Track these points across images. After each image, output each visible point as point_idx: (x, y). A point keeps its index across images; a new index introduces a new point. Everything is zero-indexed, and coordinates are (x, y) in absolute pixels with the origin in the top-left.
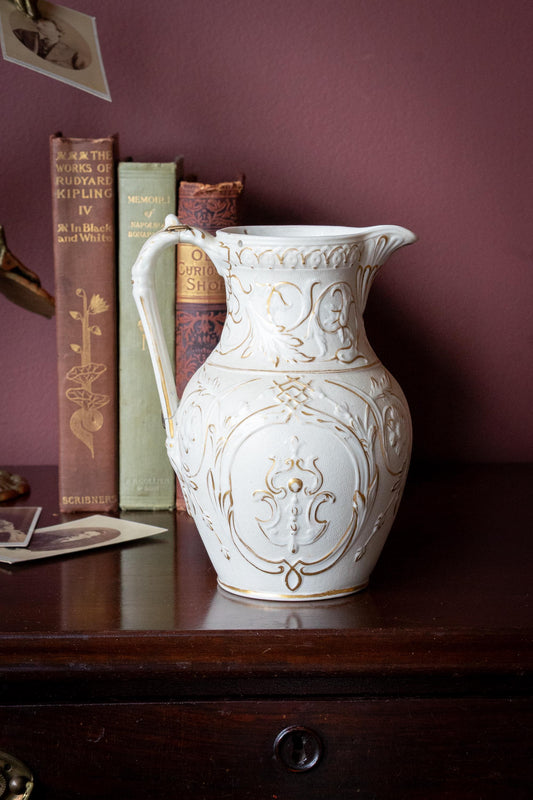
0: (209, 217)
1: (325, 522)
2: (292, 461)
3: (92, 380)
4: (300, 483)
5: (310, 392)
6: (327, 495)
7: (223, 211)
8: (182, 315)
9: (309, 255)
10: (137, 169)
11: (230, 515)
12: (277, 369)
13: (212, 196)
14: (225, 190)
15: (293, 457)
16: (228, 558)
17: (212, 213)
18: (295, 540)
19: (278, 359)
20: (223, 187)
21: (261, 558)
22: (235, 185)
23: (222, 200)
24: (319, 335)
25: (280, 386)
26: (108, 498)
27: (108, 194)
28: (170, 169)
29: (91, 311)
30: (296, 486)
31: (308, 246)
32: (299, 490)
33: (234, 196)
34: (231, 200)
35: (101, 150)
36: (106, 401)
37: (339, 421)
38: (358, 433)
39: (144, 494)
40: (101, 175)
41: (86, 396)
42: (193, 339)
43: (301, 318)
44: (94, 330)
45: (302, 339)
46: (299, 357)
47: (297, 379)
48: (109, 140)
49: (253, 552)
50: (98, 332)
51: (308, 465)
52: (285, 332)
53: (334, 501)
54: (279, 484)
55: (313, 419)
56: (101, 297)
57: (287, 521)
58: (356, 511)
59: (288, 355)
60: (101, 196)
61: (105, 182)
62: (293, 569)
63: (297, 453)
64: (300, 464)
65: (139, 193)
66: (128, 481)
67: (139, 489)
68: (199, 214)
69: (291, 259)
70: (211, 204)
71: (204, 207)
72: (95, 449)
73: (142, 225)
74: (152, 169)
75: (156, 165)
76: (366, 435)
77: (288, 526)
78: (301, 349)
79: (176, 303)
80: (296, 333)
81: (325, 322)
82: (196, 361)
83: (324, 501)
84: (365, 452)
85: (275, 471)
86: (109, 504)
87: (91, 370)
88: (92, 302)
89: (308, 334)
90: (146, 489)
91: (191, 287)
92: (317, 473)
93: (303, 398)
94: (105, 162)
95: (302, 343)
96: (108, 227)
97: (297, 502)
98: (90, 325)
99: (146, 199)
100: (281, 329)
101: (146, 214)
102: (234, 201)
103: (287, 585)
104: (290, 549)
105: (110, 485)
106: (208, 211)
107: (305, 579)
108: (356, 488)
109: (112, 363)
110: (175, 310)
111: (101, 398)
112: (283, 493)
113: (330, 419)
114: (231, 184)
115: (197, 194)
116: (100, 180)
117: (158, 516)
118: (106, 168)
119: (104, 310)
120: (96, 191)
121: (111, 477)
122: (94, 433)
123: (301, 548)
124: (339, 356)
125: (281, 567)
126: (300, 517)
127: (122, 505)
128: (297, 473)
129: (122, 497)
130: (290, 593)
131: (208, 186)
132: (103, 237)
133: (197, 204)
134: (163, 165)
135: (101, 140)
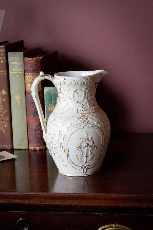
0: (32, 68)
1: (94, 154)
2: (86, 138)
3: (4, 113)
4: (88, 144)
5: (88, 119)
6: (95, 147)
7: (36, 65)
8: (27, 95)
9: (85, 81)
10: (12, 54)
11: (68, 155)
12: (78, 113)
13: (33, 61)
14: (36, 60)
15: (86, 137)
16: (66, 166)
17: (33, 66)
18: (86, 160)
19: (78, 110)
20: (35, 59)
21: (76, 166)
22: (39, 58)
23: (36, 63)
24: (88, 103)
25: (80, 118)
26: (10, 146)
27: (5, 61)
28: (21, 54)
29: (2, 94)
30: (87, 145)
31: (84, 79)
32: (88, 146)
33: (39, 61)
34: (38, 62)
35: (2, 49)
36: (8, 119)
37: (97, 126)
38: (101, 129)
39: (20, 145)
40: (2, 56)
41: (2, 118)
42: (30, 102)
43: (83, 98)
44: (3, 99)
45: (84, 104)
46: (83, 109)
47: (84, 115)
48: (4, 46)
49: (74, 164)
50: (4, 100)
51: (90, 139)
52: (79, 103)
53: (96, 148)
54: (82, 145)
55: (90, 126)
56: (4, 90)
57: (84, 155)
58: (101, 150)
59: (80, 109)
60: (3, 62)
61: (4, 58)
62: (85, 167)
63: (87, 136)
64: (88, 139)
65: (14, 61)
66: (15, 141)
67: (18, 143)
68: (29, 66)
69: (80, 83)
70: (32, 64)
71: (30, 65)
72: (5, 132)
73: (15, 70)
74: (16, 54)
75: (17, 53)
76: (103, 129)
77: (85, 156)
78: (83, 107)
79: (25, 92)
80: (82, 103)
81: (89, 99)
82: (31, 108)
83: (94, 148)
84: (103, 134)
85: (81, 141)
86: (10, 147)
87: (3, 110)
88: (2, 92)
89: (85, 103)
90: (20, 144)
91: (29, 87)
92: (92, 141)
93: (87, 121)
94: (3, 53)
95: (84, 105)
96: (5, 71)
97: (87, 149)
98: (2, 98)
99: (15, 63)
100: (77, 102)
101: (16, 67)
102: (39, 63)
103: (83, 172)
104: (85, 162)
105: (10, 142)
106: (32, 66)
107: (88, 169)
108: (102, 144)
109: (9, 108)
110: (25, 94)
111: (6, 118)
112: (83, 147)
113: (95, 126)
114: (38, 58)
115: (28, 61)
116: (2, 58)
117: (24, 151)
118: (4, 54)
119: (6, 94)
120: (1, 61)
121: (10, 140)
122: (5, 128)
123: (88, 162)
124: (93, 108)
125: (82, 167)
126: (88, 153)
127: (14, 148)
128: (87, 142)
129: (14, 146)
130: (84, 174)
131: (31, 59)
132: (4, 73)
133: (29, 64)
134: (19, 53)
135: (2, 46)
